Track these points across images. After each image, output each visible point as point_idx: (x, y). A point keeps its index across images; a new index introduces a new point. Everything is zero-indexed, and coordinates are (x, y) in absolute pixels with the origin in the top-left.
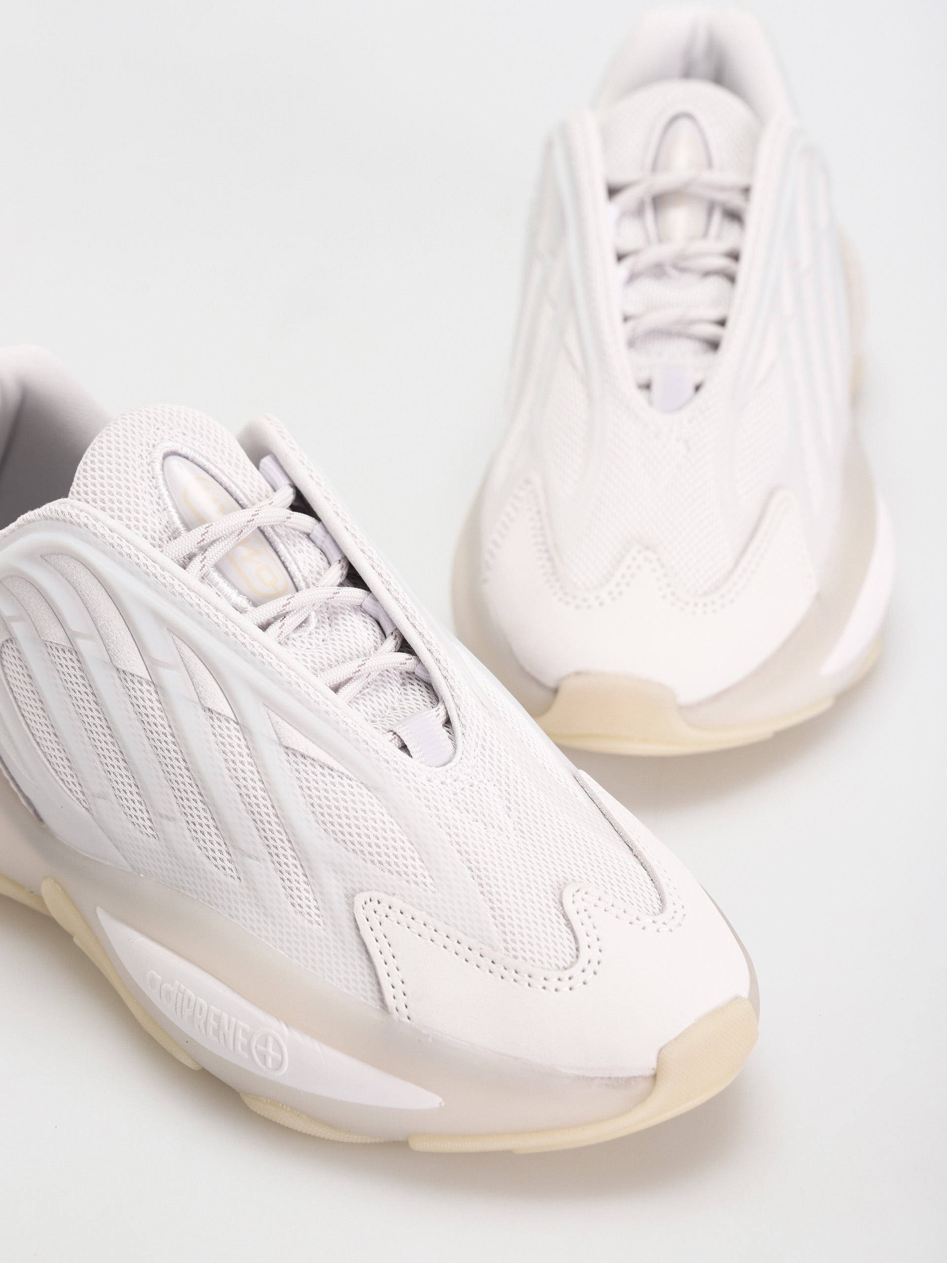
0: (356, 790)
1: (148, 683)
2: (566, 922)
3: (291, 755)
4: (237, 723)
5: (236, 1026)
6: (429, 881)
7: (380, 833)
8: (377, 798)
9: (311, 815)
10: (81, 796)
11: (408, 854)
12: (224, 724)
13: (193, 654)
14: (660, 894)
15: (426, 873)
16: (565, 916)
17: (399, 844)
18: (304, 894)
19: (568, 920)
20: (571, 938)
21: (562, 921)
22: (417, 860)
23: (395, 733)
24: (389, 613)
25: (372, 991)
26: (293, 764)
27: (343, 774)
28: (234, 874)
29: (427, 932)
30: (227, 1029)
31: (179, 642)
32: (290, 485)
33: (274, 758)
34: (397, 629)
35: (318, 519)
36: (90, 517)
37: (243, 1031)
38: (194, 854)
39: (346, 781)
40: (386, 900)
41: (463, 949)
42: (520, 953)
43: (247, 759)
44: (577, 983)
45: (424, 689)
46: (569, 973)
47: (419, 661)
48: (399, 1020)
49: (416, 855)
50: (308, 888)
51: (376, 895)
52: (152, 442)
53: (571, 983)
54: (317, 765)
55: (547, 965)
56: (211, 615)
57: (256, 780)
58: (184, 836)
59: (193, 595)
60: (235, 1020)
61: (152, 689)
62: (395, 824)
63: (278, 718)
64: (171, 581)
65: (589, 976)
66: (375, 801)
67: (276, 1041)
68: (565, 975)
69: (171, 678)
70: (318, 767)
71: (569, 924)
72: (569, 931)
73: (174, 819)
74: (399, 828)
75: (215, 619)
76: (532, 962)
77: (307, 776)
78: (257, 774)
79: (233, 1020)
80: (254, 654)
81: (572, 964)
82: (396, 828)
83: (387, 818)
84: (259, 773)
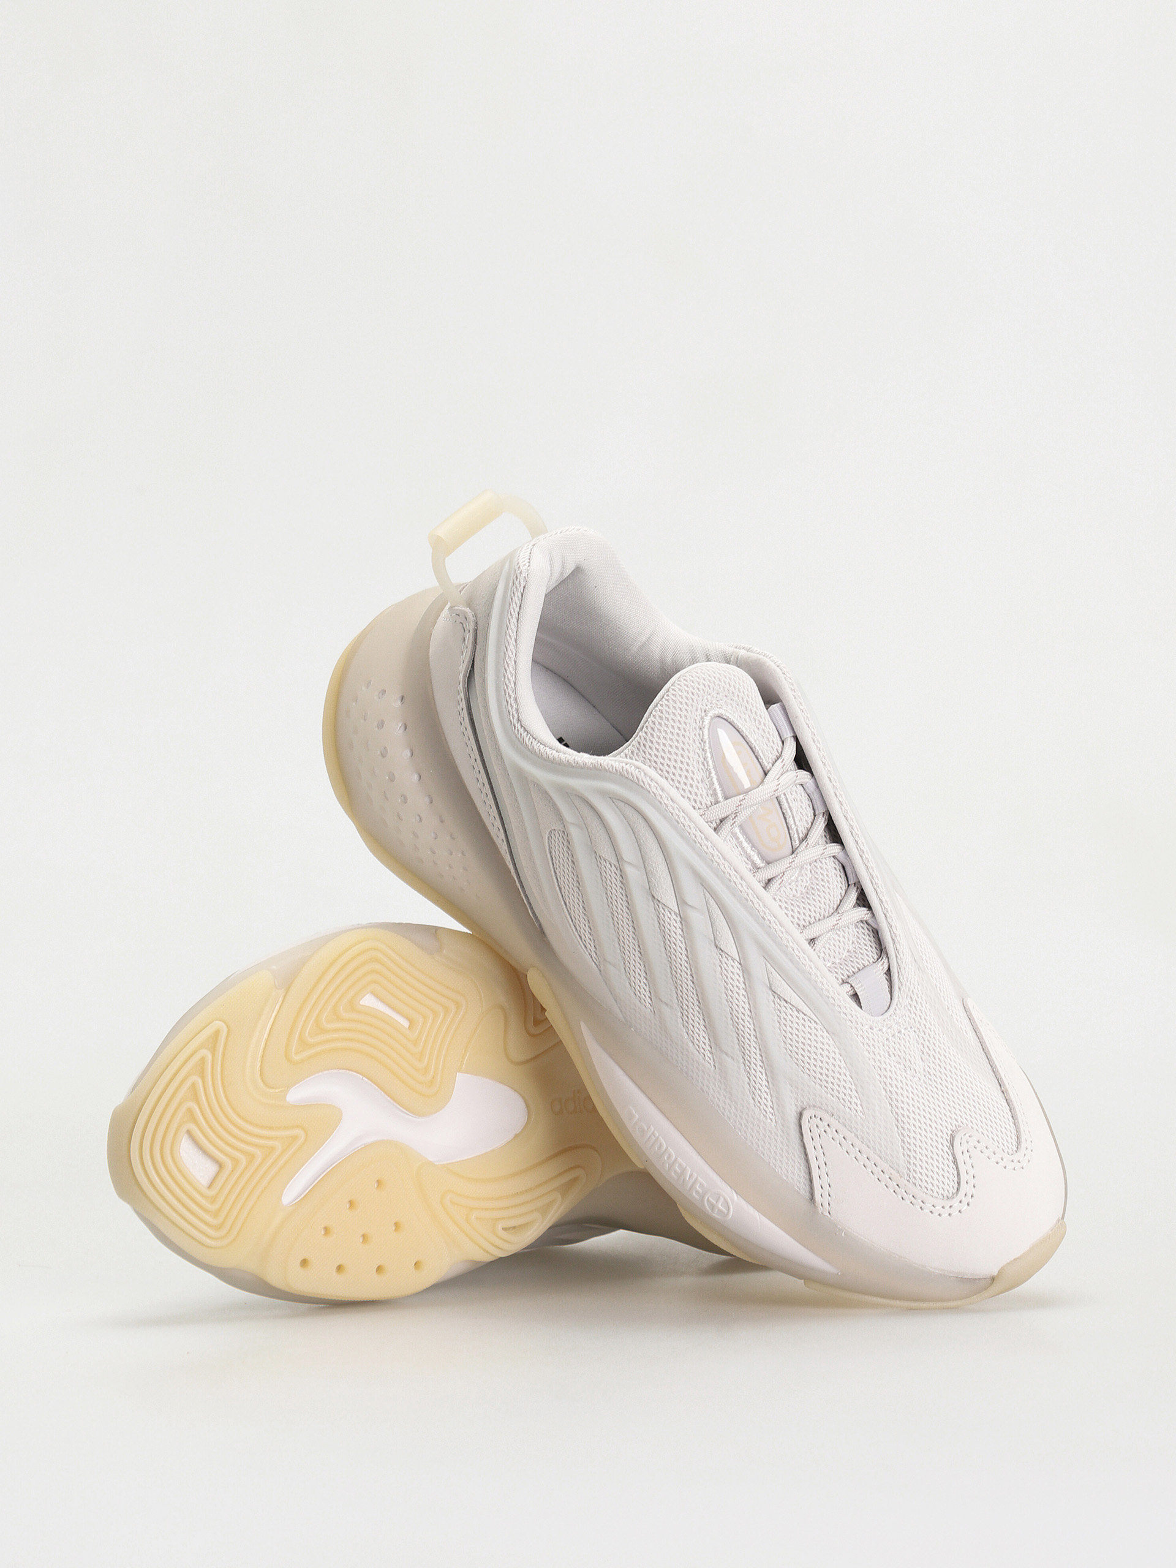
0: (820, 1033)
1: (675, 914)
2: (953, 1160)
3: (777, 998)
4: (740, 964)
5: (696, 1179)
6: (859, 1108)
7: (831, 1067)
8: (833, 1040)
9: (783, 1043)
10: (593, 954)
11: (848, 1085)
12: (730, 962)
13: (717, 906)
14: (1018, 1131)
15: (859, 1102)
16: (953, 1155)
17: (842, 1077)
18: (764, 1095)
19: (954, 1158)
20: (955, 1173)
21: (951, 1158)
22: (848, 1076)
23: (851, 986)
24: (854, 866)
25: (805, 1184)
26: (777, 1004)
27: (812, 1019)
28: (712, 1062)
29: (854, 1152)
30: (688, 1179)
31: (707, 895)
32: (793, 736)
33: (764, 998)
34: (859, 881)
35: (812, 775)
36: (658, 788)
37: (700, 1184)
38: (681, 1035)
39: (813, 1025)
40: (827, 1118)
41: (877, 1170)
42: (918, 1182)
43: (742, 992)
44: (955, 1213)
45: (871, 934)
46: (950, 1203)
47: (873, 915)
48: (822, 1213)
49: (853, 1087)
50: (768, 1091)
51: (819, 1114)
52: (704, 708)
53: (950, 1211)
54: (794, 1009)
55: (935, 1194)
56: (738, 883)
57: (746, 1008)
58: (676, 1021)
59: (727, 864)
60: (696, 1175)
61: (678, 919)
62: (843, 1062)
63: (773, 970)
64: (712, 851)
65: (965, 1207)
66: (831, 1042)
67: (726, 1201)
68: (947, 1204)
69: (698, 920)
70: (795, 1012)
71: (955, 1161)
72: (954, 1167)
73: (671, 1007)
74: (845, 1065)
75: (740, 886)
76: (926, 1190)
77: (785, 1017)
78: (747, 1005)
79: (695, 1175)
80: (764, 919)
81: (953, 1198)
82: (843, 1064)
83: (838, 1056)
84: (749, 1004)
